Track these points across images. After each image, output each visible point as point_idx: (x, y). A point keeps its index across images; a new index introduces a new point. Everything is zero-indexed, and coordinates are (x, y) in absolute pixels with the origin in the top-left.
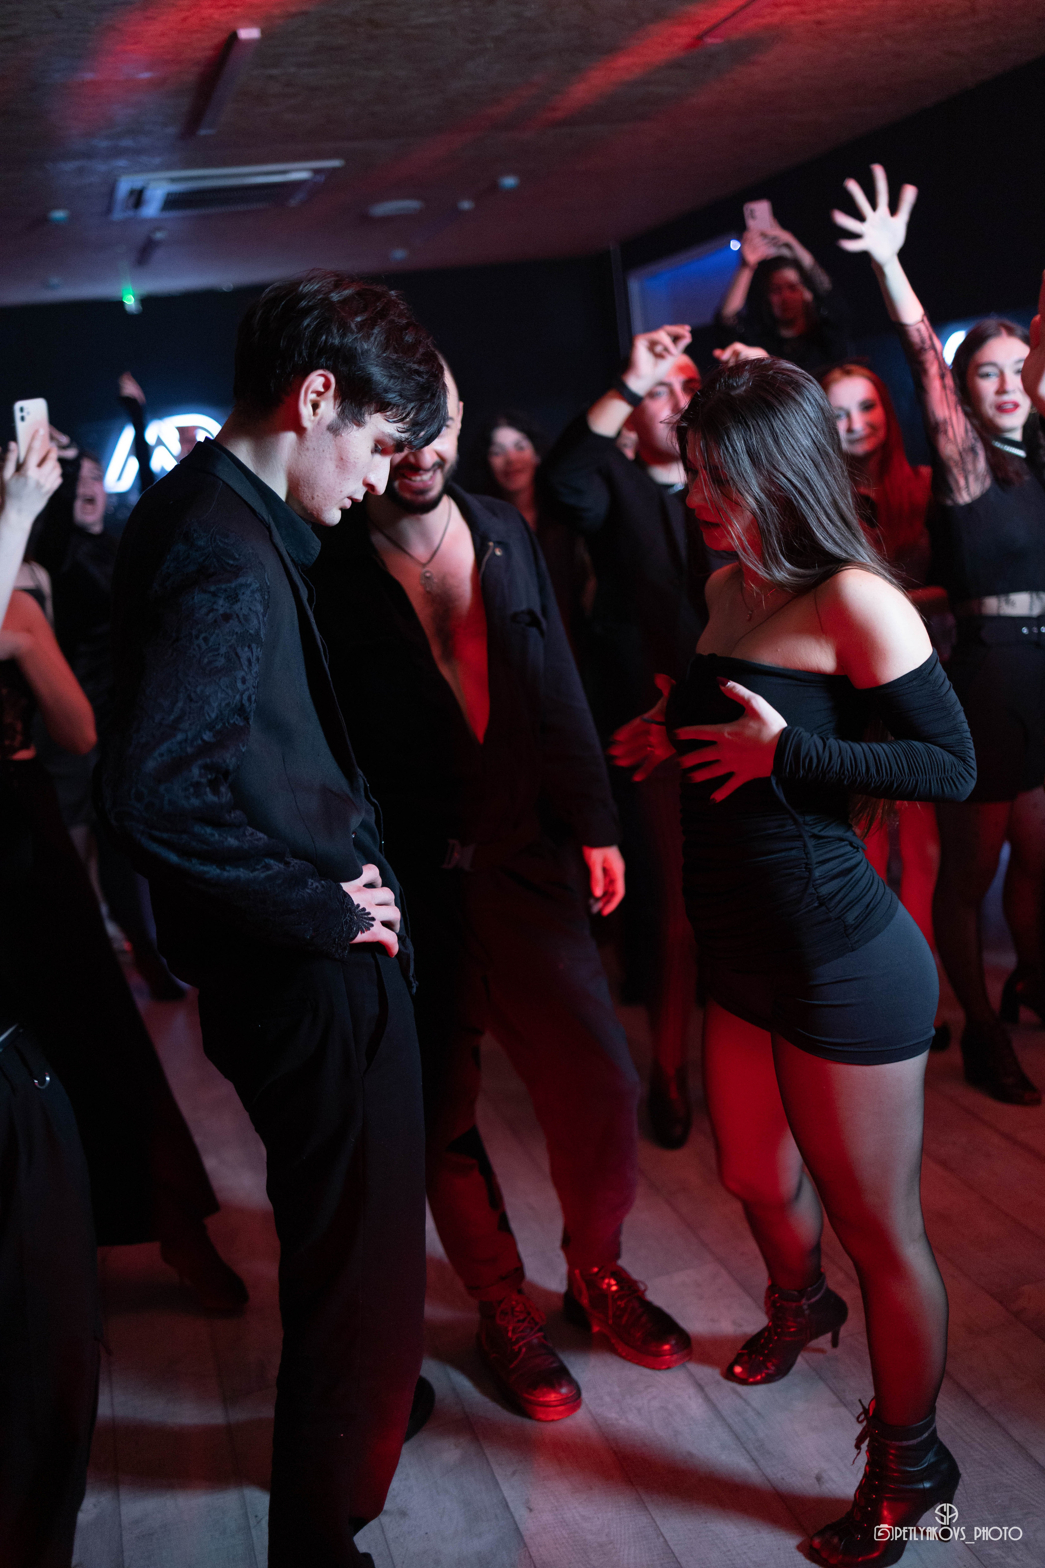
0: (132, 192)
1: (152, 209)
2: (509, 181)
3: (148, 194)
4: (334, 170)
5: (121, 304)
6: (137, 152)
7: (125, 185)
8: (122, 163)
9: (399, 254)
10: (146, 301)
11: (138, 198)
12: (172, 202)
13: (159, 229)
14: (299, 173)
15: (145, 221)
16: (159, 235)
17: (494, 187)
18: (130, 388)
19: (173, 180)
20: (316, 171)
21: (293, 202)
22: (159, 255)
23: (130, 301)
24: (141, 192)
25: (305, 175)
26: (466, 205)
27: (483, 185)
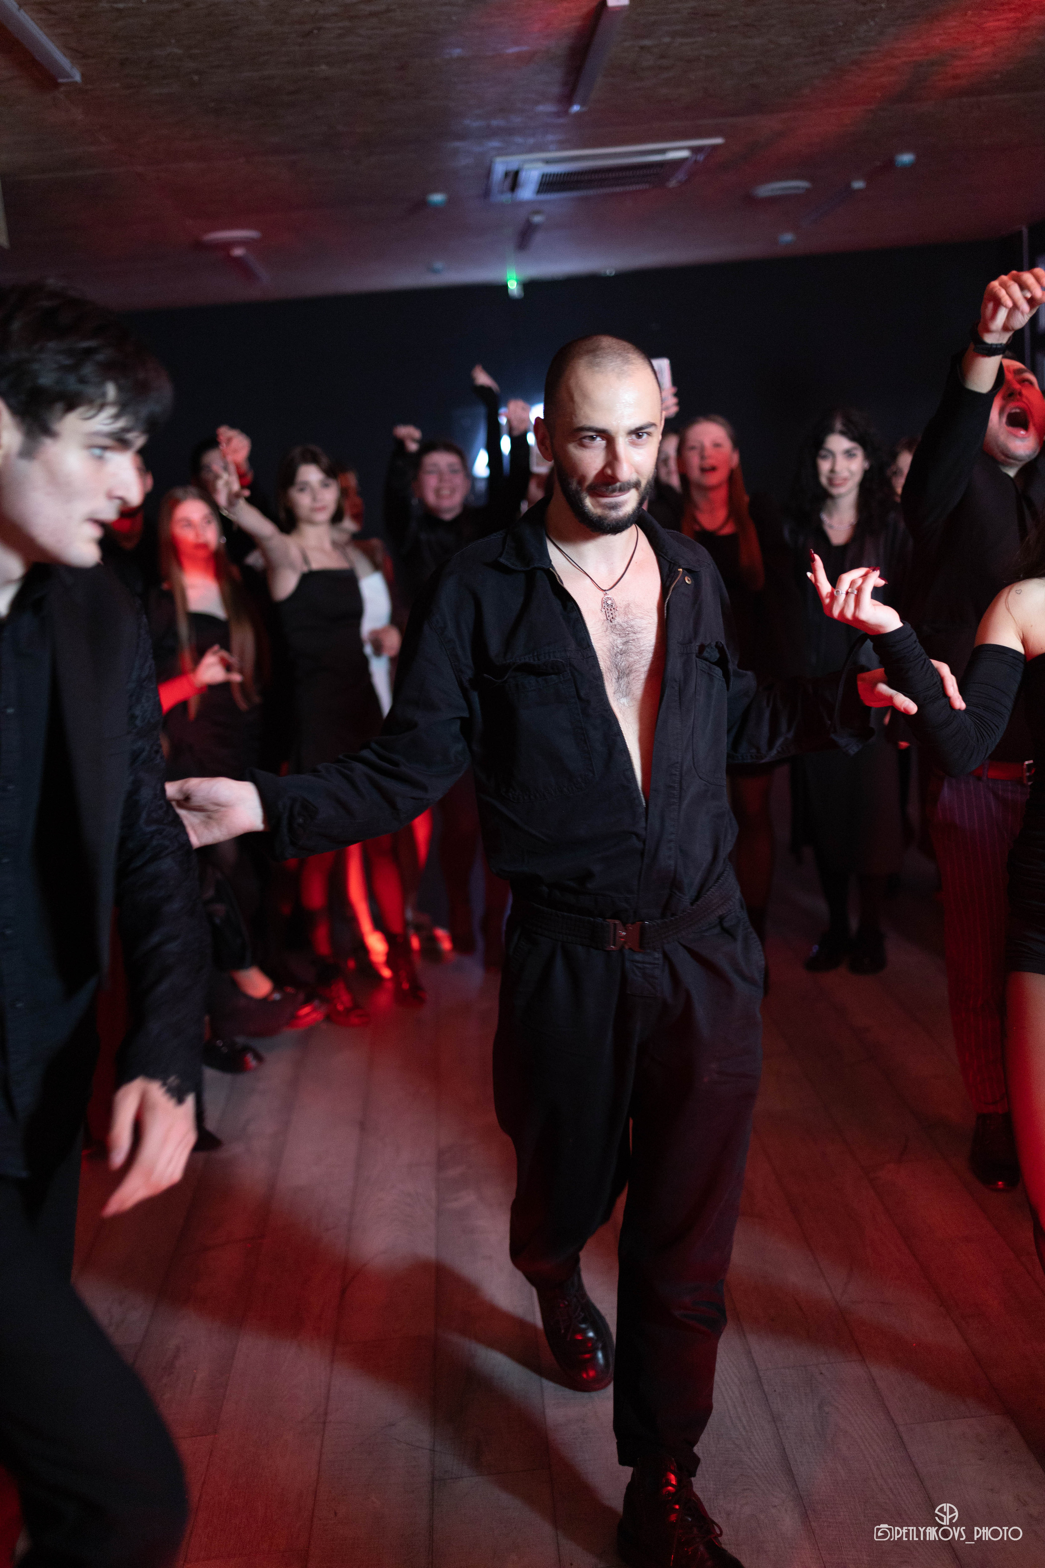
0: (507, 174)
1: (527, 192)
2: (906, 158)
3: (523, 176)
4: (715, 147)
5: (506, 287)
6: (508, 132)
7: (501, 166)
8: (495, 143)
9: (788, 237)
10: (528, 286)
11: (514, 179)
12: (548, 184)
13: (537, 212)
14: (678, 152)
15: (522, 204)
16: (537, 219)
17: (890, 164)
18: (482, 378)
19: (548, 162)
20: (695, 150)
21: (673, 183)
22: (538, 238)
23: (513, 286)
24: (516, 174)
25: (684, 154)
26: (858, 185)
27: (878, 163)
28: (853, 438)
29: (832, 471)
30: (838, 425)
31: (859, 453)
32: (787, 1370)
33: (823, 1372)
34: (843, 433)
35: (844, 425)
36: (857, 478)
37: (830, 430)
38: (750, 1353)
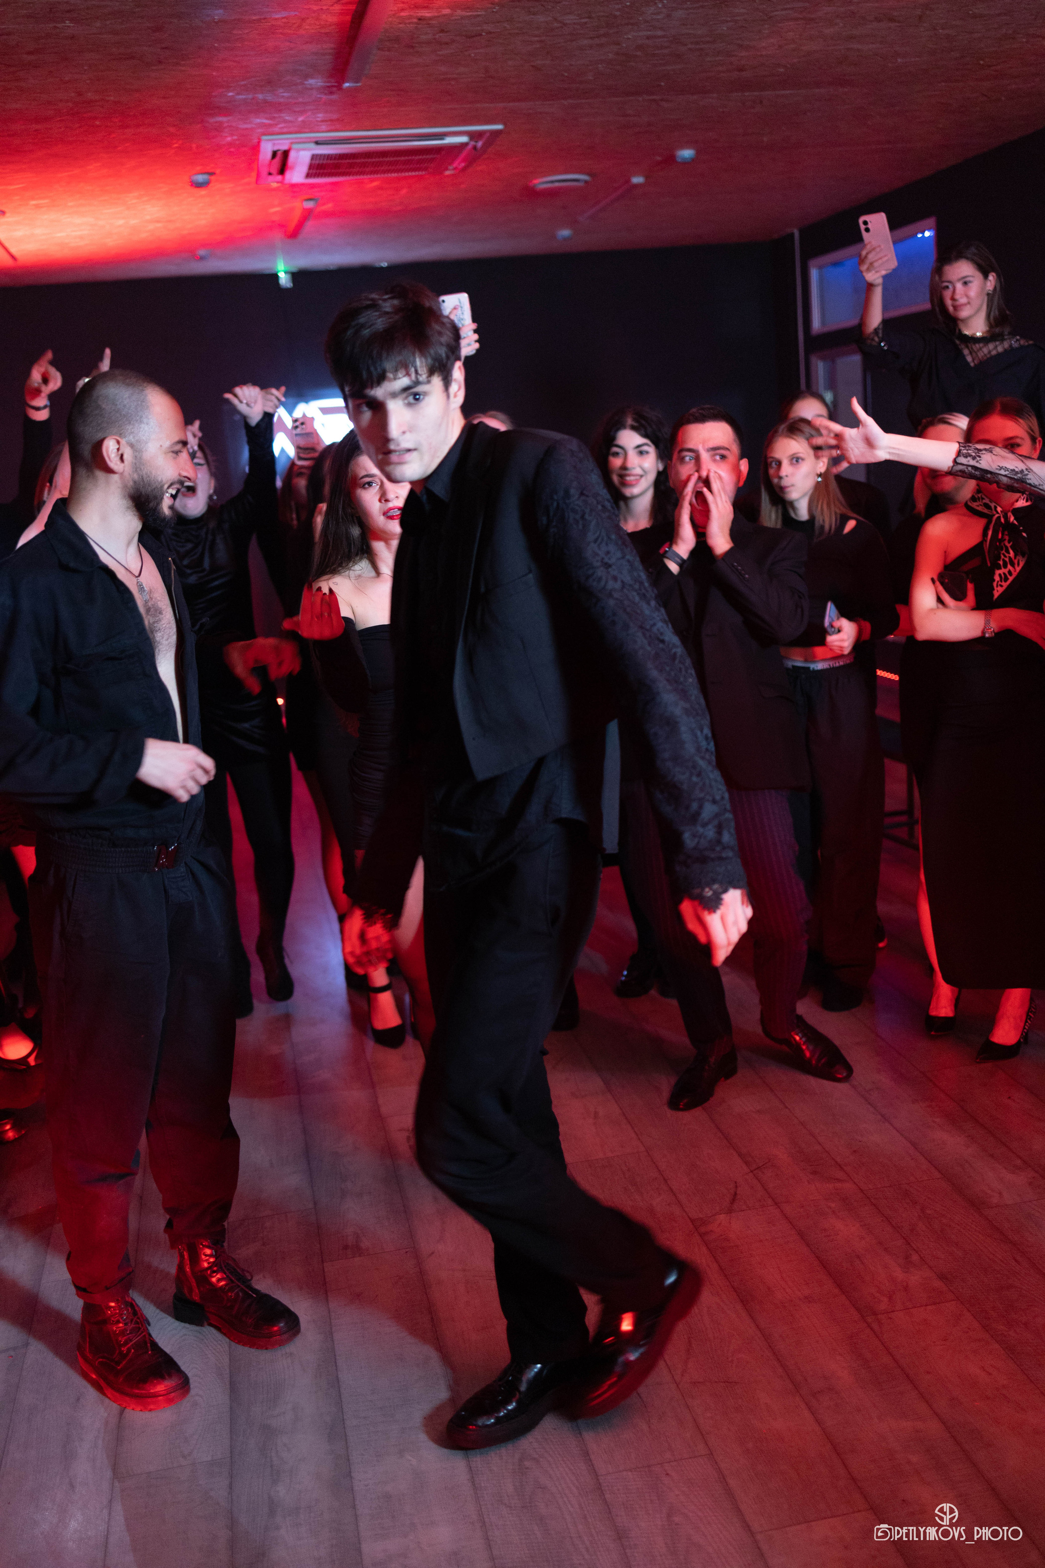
0: (275, 155)
1: (297, 175)
2: (687, 153)
3: (292, 157)
4: (494, 134)
5: (275, 277)
6: (278, 107)
7: (268, 146)
8: (261, 121)
9: (565, 234)
10: (297, 276)
11: (283, 160)
12: (318, 167)
13: (307, 197)
14: (457, 137)
15: (291, 187)
16: (307, 204)
17: (671, 159)
19: (318, 142)
20: (473, 136)
21: (450, 171)
22: (308, 225)
23: (284, 279)
24: (286, 154)
25: (464, 139)
26: (637, 180)
27: (659, 158)
28: (645, 436)
29: (624, 468)
30: (630, 421)
31: (651, 450)
32: (630, 1473)
33: (669, 1472)
34: (633, 428)
35: (634, 420)
36: (651, 477)
37: (621, 426)
38: (588, 1454)
